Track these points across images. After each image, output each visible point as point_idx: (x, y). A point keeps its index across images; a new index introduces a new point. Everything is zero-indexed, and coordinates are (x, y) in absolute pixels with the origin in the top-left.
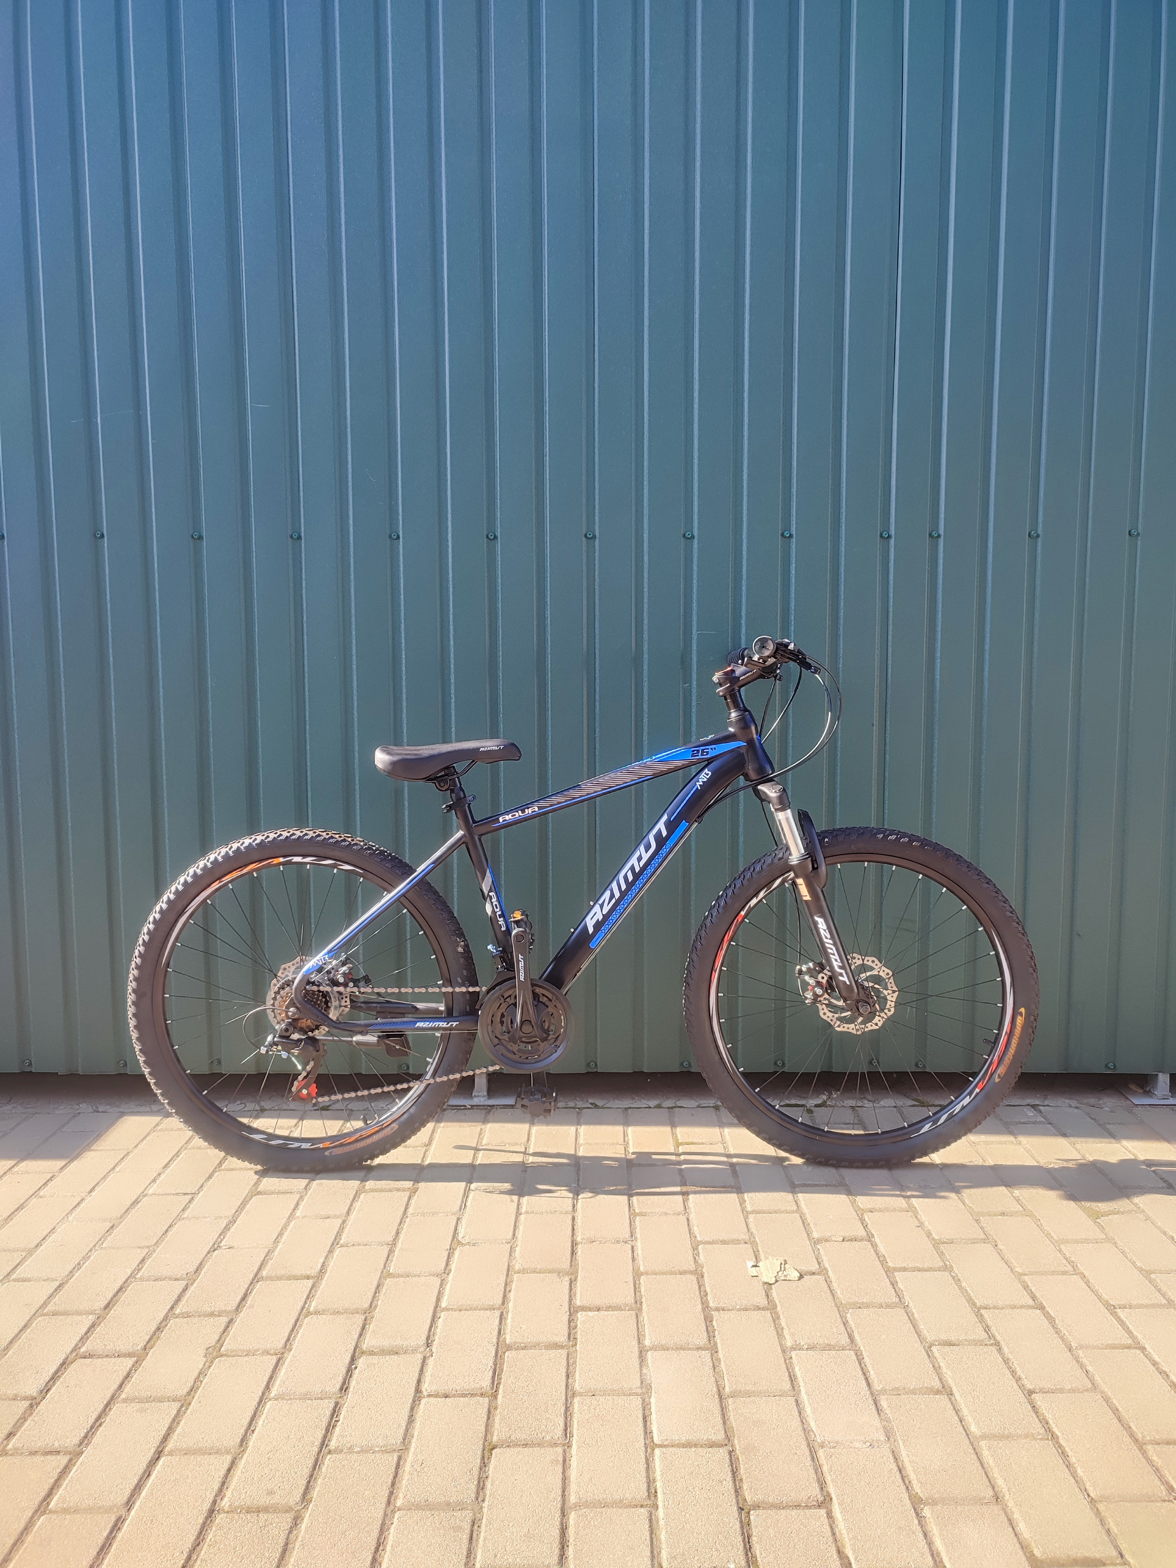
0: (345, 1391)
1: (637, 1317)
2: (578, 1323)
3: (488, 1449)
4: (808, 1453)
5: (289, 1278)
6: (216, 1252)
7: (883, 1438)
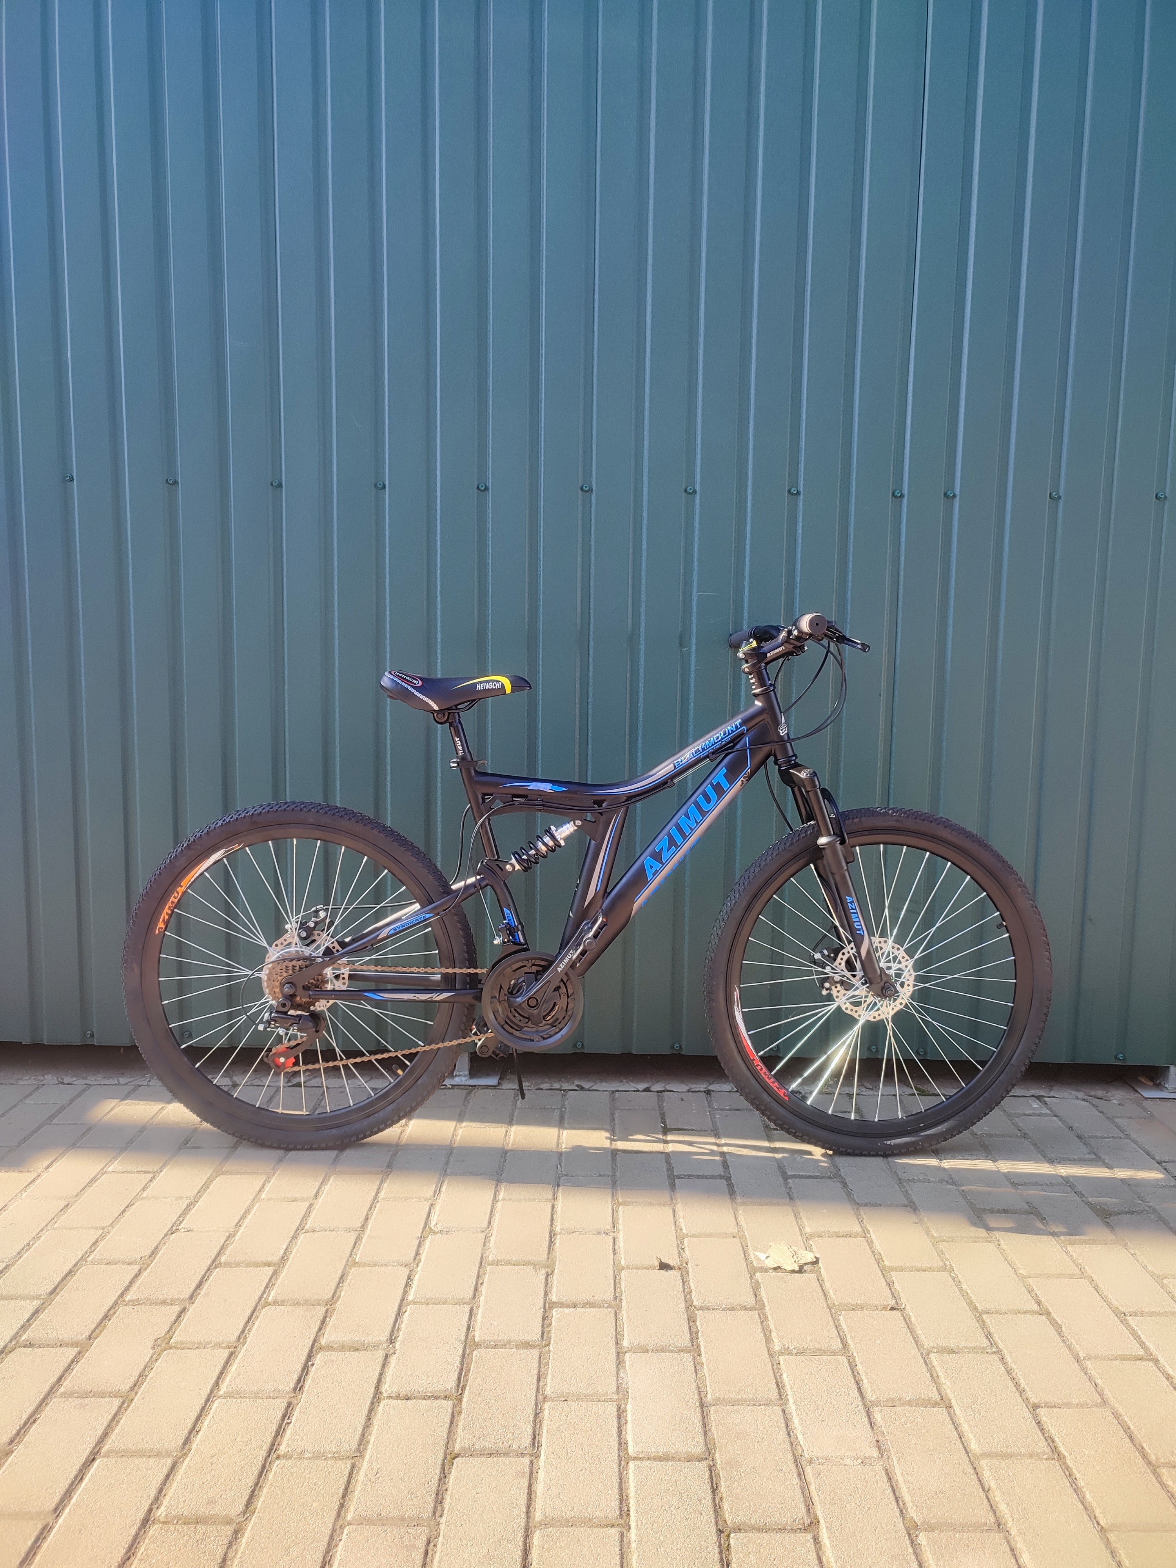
0: (300, 1390)
1: (616, 1315)
2: (553, 1320)
3: (450, 1457)
4: (794, 1470)
5: (248, 1265)
6: (174, 1235)
7: (875, 1453)
